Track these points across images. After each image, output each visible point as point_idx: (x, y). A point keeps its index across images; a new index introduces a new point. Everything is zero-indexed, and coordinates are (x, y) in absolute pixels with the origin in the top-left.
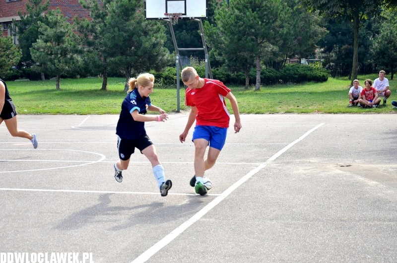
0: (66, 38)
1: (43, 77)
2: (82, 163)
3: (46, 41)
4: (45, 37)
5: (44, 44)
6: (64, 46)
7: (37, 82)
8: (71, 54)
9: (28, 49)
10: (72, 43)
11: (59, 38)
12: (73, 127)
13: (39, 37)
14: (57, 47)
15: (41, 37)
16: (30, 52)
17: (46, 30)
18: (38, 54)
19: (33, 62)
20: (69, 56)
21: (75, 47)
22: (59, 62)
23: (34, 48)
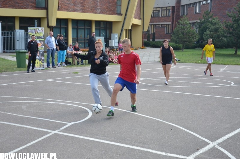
0: (220, 30)
2: (223, 85)
3: (210, 32)
4: (210, 30)
5: (209, 33)
6: (219, 34)
8: (221, 38)
9: (202, 35)
10: (222, 33)
11: (216, 30)
12: (220, 70)
13: (208, 29)
14: (215, 34)
15: (208, 30)
17: (211, 26)
18: (206, 37)
19: (204, 40)
20: (220, 38)
21: (223, 34)
22: (216, 41)
23: (205, 35)
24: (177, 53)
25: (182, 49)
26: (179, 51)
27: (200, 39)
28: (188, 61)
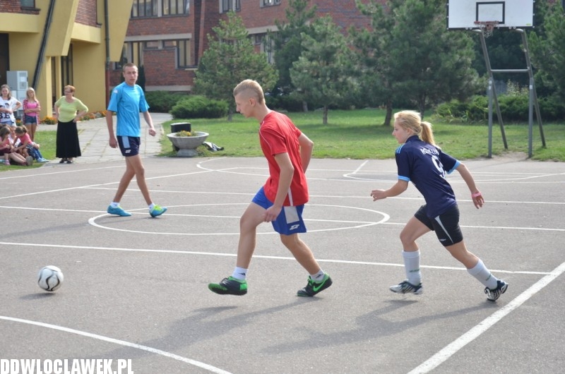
0: (338, 56)
1: (305, 107)
2: (358, 224)
3: (311, 59)
4: (309, 54)
5: (308, 64)
6: (335, 66)
7: (297, 114)
8: (344, 77)
9: (287, 69)
10: (346, 62)
11: (328, 55)
12: (345, 176)
13: (302, 53)
14: (326, 67)
15: (305, 54)
16: (289, 74)
17: (311, 44)
18: (300, 76)
19: (293, 87)
20: (341, 80)
21: (349, 67)
22: (328, 87)
23: (295, 69)
24: (213, 126)
25: (229, 113)
26: (219, 120)
27: (279, 84)
28: (246, 151)
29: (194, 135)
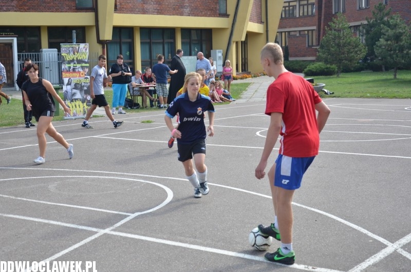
0: (403, 38)
1: (384, 69)
3: (387, 40)
4: (386, 37)
5: (385, 43)
6: (402, 44)
7: (379, 73)
8: (407, 50)
9: (372, 46)
10: (408, 41)
11: (397, 38)
12: (406, 108)
13: (382, 37)
14: (396, 45)
16: (374, 49)
17: (387, 31)
18: (380, 50)
19: (376, 56)
20: (405, 52)
22: (397, 56)
23: (377, 46)
24: (328, 80)
25: (337, 72)
26: (332, 76)
27: (368, 55)
28: (347, 94)
29: (316, 85)
